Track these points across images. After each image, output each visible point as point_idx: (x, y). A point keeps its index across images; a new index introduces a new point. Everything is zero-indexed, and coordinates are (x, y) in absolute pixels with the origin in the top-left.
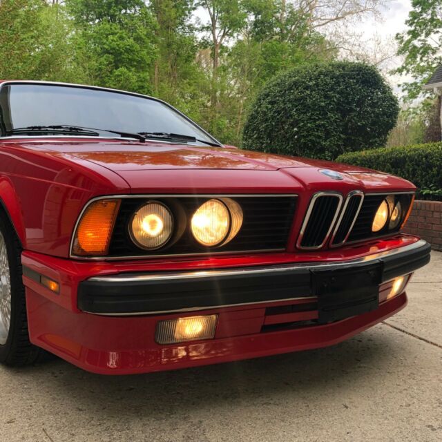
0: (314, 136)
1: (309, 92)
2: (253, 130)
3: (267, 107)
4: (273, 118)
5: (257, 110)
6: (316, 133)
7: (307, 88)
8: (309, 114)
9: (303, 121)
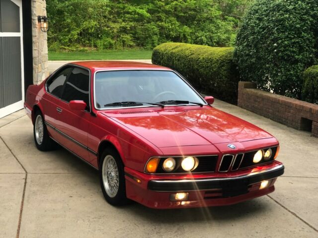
0: (290, 51)
1: (287, 16)
2: (244, 38)
3: (255, 22)
4: (259, 32)
5: (248, 22)
6: (291, 49)
7: (287, 11)
8: (287, 33)
9: (281, 39)
